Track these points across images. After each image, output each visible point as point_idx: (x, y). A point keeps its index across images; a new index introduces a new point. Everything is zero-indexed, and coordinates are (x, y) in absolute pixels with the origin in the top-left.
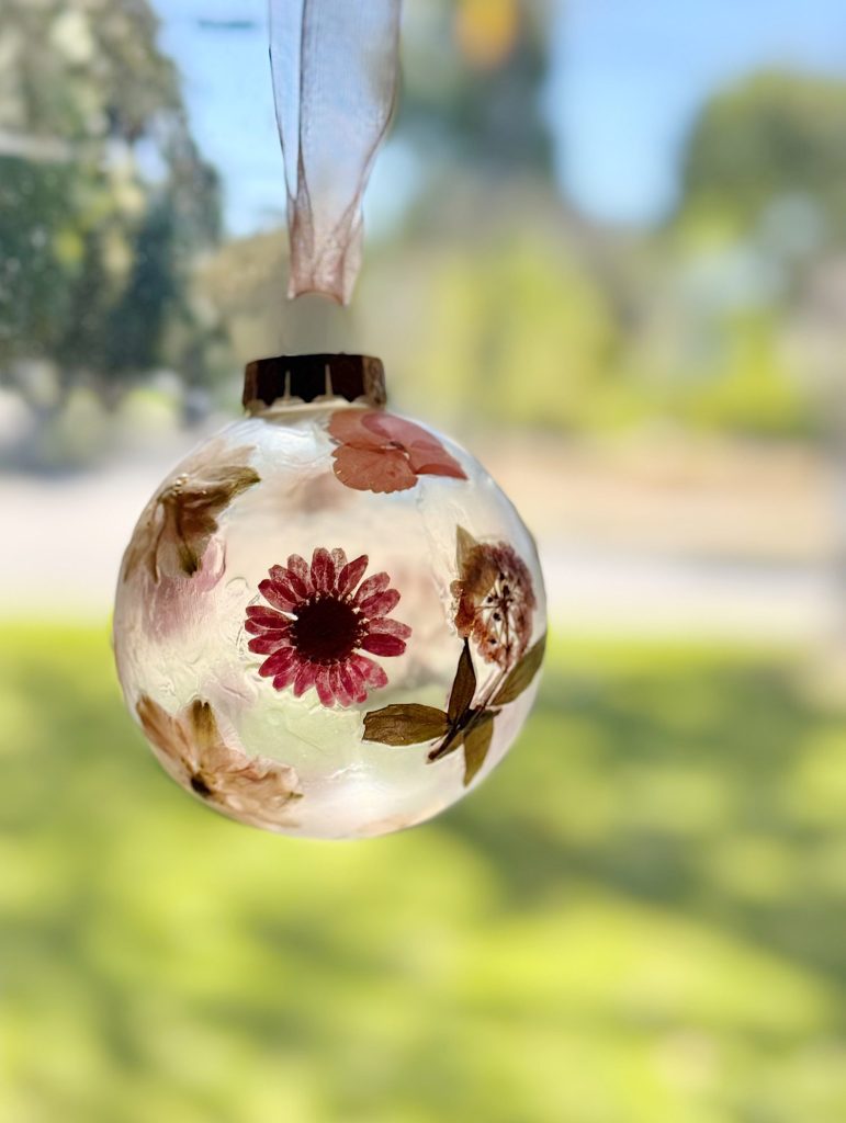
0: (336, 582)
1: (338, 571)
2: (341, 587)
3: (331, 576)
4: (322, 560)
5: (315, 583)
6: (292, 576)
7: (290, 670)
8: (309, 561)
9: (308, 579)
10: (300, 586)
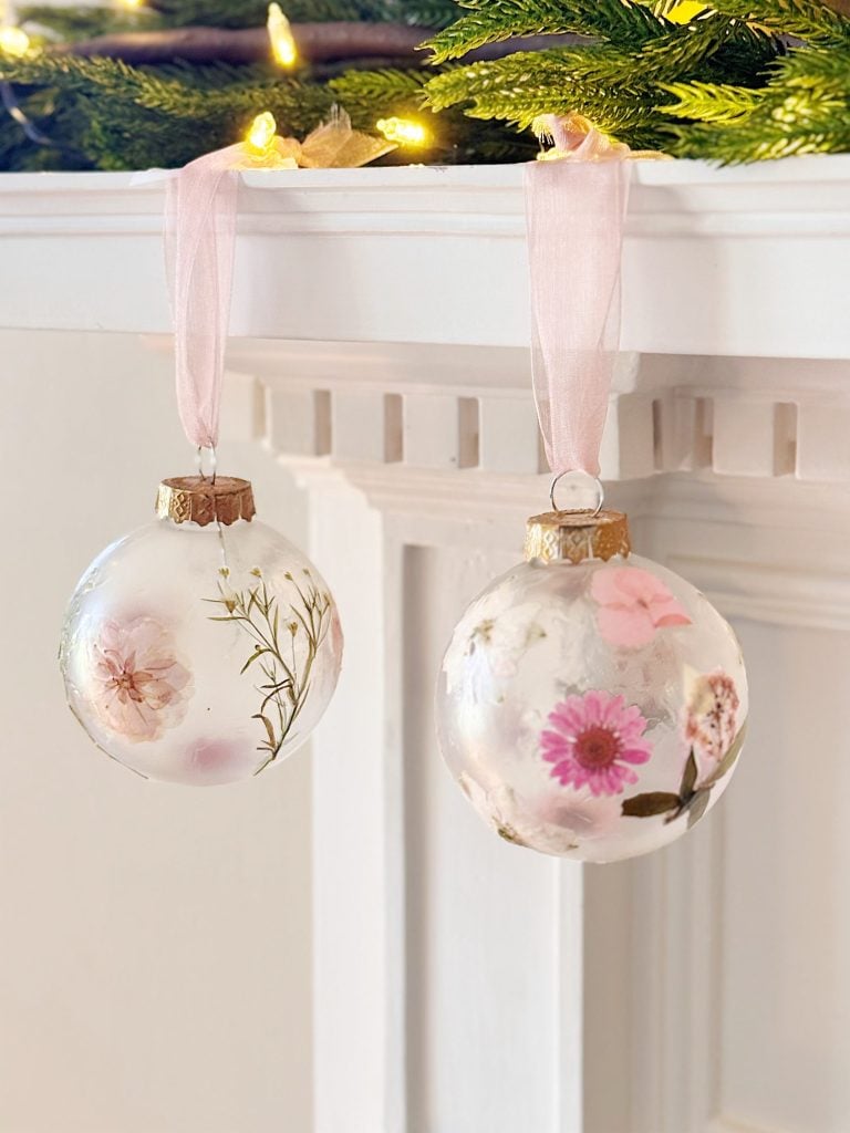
0: (602, 714)
1: (603, 707)
2: (602, 718)
4: (592, 703)
5: (587, 717)
6: (571, 711)
7: (571, 774)
9: (582, 714)
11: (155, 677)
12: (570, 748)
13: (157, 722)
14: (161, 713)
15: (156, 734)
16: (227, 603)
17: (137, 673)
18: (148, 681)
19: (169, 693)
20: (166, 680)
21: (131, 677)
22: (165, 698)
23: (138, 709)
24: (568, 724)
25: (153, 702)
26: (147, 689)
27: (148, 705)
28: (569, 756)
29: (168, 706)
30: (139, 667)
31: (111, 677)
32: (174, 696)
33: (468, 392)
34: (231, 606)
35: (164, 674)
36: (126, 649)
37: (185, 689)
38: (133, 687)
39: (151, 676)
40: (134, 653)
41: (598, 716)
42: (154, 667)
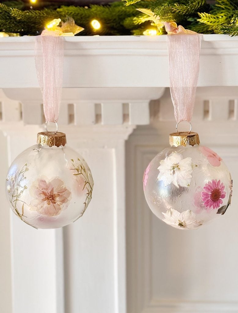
0: (216, 186)
1: (216, 184)
2: (217, 187)
3: (216, 185)
4: (214, 182)
5: (213, 186)
6: (209, 186)
7: (209, 203)
8: (212, 182)
9: (212, 186)
10: (211, 187)
11: (60, 195)
12: (210, 196)
13: (60, 209)
14: (61, 206)
15: (58, 213)
16: (77, 169)
17: (54, 195)
18: (58, 196)
19: (65, 199)
20: (64, 196)
21: (52, 196)
22: (63, 201)
23: (54, 206)
24: (209, 190)
25: (59, 203)
26: (57, 199)
27: (58, 204)
28: (209, 198)
29: (64, 204)
30: (55, 193)
31: (45, 197)
32: (66, 200)
33: (98, 102)
34: (78, 170)
35: (63, 193)
36: (50, 187)
37: (69, 197)
38: (53, 199)
39: (59, 195)
40: (53, 188)
41: (216, 187)
42: (60, 192)
